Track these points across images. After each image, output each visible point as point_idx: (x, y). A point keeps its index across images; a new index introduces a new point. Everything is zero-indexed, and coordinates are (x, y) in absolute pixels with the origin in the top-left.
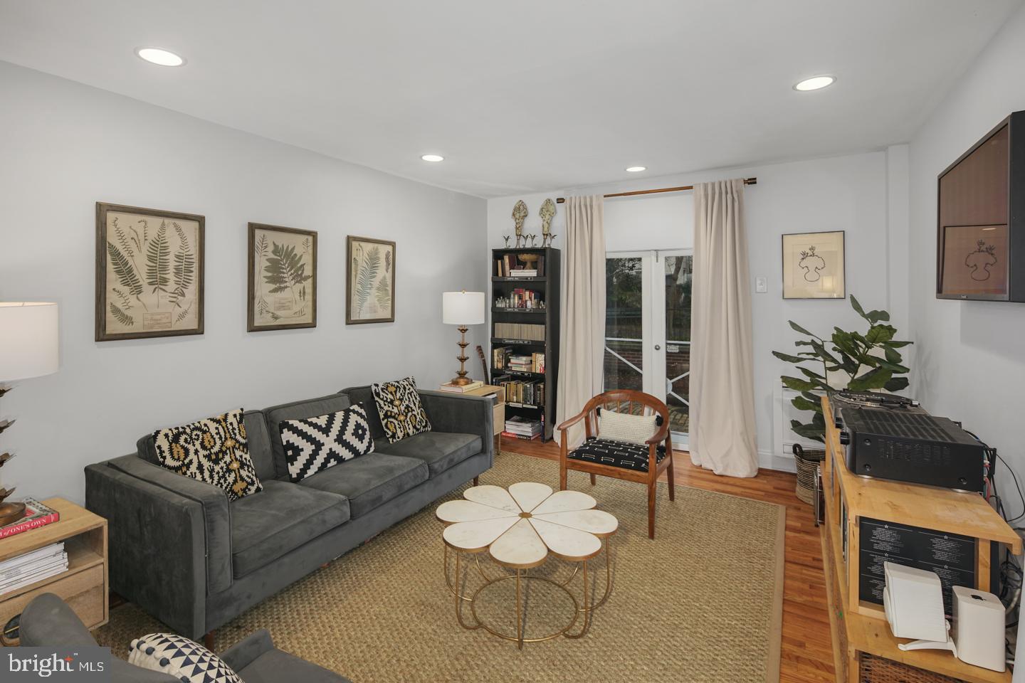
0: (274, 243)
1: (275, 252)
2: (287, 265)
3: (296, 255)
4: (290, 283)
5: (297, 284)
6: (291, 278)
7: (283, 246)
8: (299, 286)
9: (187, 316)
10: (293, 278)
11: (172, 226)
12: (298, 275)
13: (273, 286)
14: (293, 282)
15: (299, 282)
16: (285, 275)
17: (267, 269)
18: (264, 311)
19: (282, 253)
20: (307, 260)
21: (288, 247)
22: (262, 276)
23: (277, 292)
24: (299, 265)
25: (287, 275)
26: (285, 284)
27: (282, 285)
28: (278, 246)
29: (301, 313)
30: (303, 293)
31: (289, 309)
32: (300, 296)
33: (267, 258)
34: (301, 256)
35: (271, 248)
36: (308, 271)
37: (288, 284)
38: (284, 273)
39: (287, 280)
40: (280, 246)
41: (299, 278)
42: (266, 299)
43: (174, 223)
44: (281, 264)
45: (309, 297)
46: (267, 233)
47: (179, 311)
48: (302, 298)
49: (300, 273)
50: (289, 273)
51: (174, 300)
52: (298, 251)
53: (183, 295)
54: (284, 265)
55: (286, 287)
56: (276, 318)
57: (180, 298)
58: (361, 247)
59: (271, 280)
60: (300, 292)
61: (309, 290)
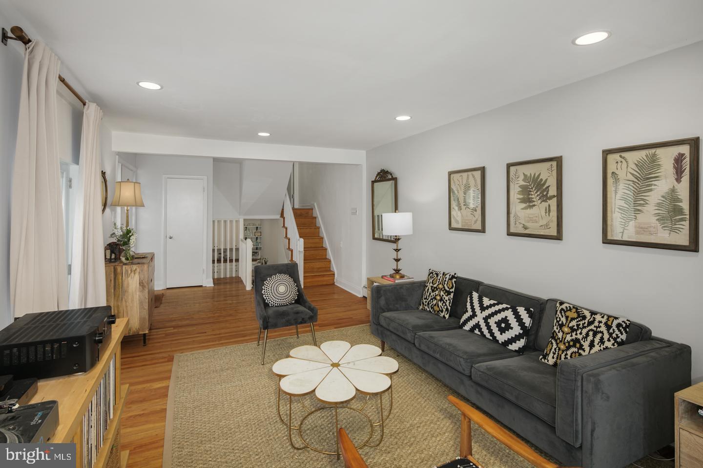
0: (524, 173)
1: (524, 180)
2: (534, 188)
3: (542, 180)
4: (537, 202)
5: (543, 203)
6: (538, 198)
7: (531, 174)
8: (545, 204)
9: (478, 222)
10: (540, 198)
11: (471, 176)
12: (543, 196)
13: (524, 205)
14: (540, 201)
15: (545, 201)
16: (533, 196)
17: (519, 193)
18: (517, 223)
19: (530, 179)
20: (552, 182)
21: (535, 174)
22: (516, 198)
23: (528, 209)
24: (544, 188)
25: (534, 196)
26: (533, 203)
27: (531, 204)
28: (527, 175)
29: (547, 226)
30: (548, 210)
31: (536, 222)
32: (546, 213)
33: (519, 185)
34: (546, 180)
35: (522, 177)
36: (553, 191)
37: (535, 203)
38: (532, 195)
39: (534, 200)
40: (529, 175)
41: (545, 198)
42: (519, 214)
43: (472, 174)
44: (530, 188)
45: (554, 213)
46: (518, 167)
47: (475, 219)
48: (547, 214)
49: (545, 193)
50: (536, 195)
51: (472, 213)
52: (543, 177)
53: (476, 211)
54: (532, 188)
55: (534, 205)
56: (525, 228)
57: (475, 212)
58: (624, 158)
59: (523, 201)
60: (546, 210)
61: (554, 208)
